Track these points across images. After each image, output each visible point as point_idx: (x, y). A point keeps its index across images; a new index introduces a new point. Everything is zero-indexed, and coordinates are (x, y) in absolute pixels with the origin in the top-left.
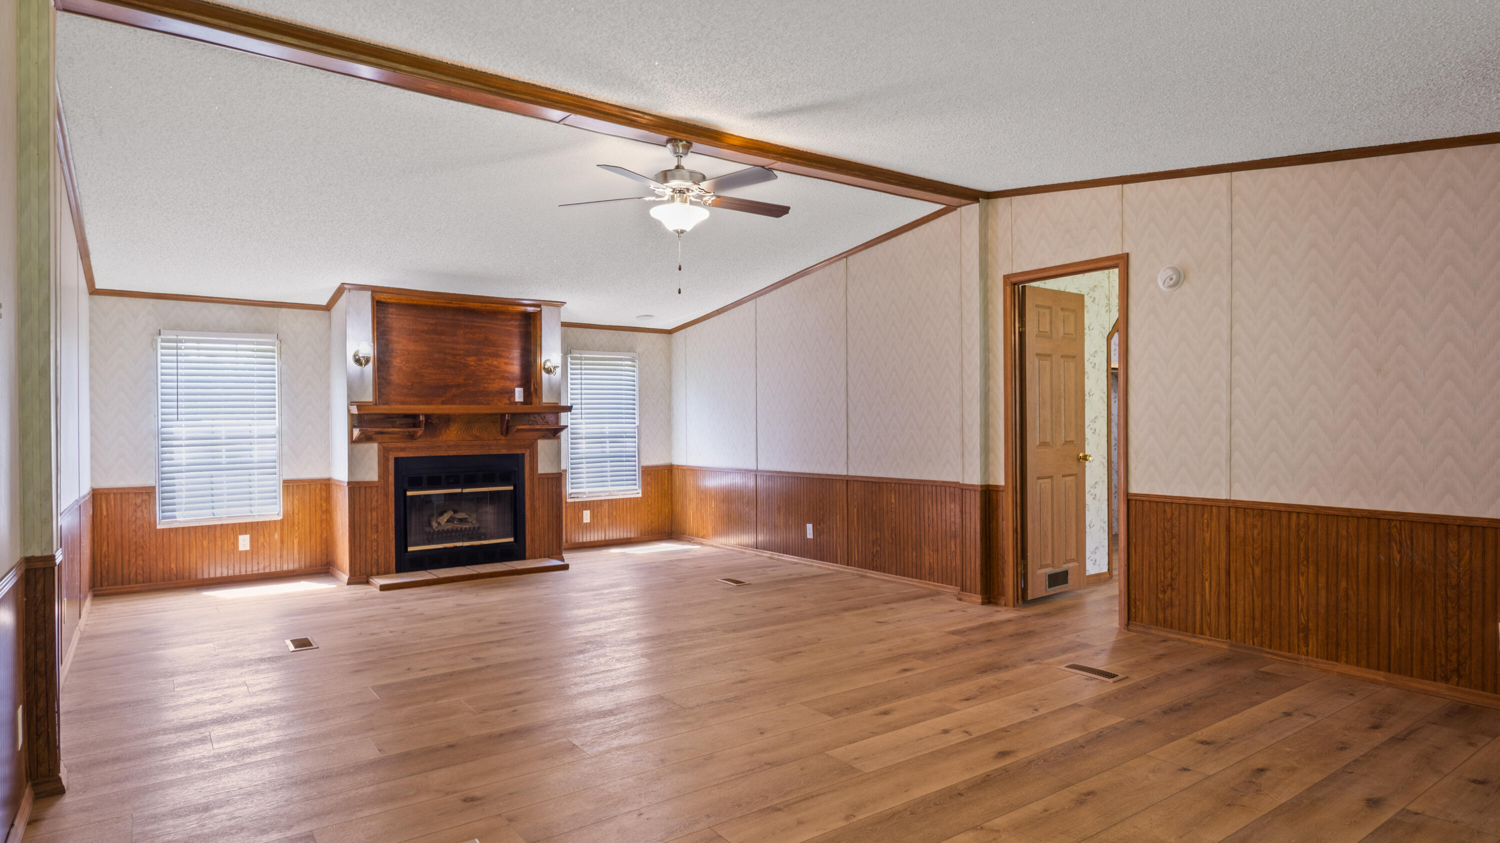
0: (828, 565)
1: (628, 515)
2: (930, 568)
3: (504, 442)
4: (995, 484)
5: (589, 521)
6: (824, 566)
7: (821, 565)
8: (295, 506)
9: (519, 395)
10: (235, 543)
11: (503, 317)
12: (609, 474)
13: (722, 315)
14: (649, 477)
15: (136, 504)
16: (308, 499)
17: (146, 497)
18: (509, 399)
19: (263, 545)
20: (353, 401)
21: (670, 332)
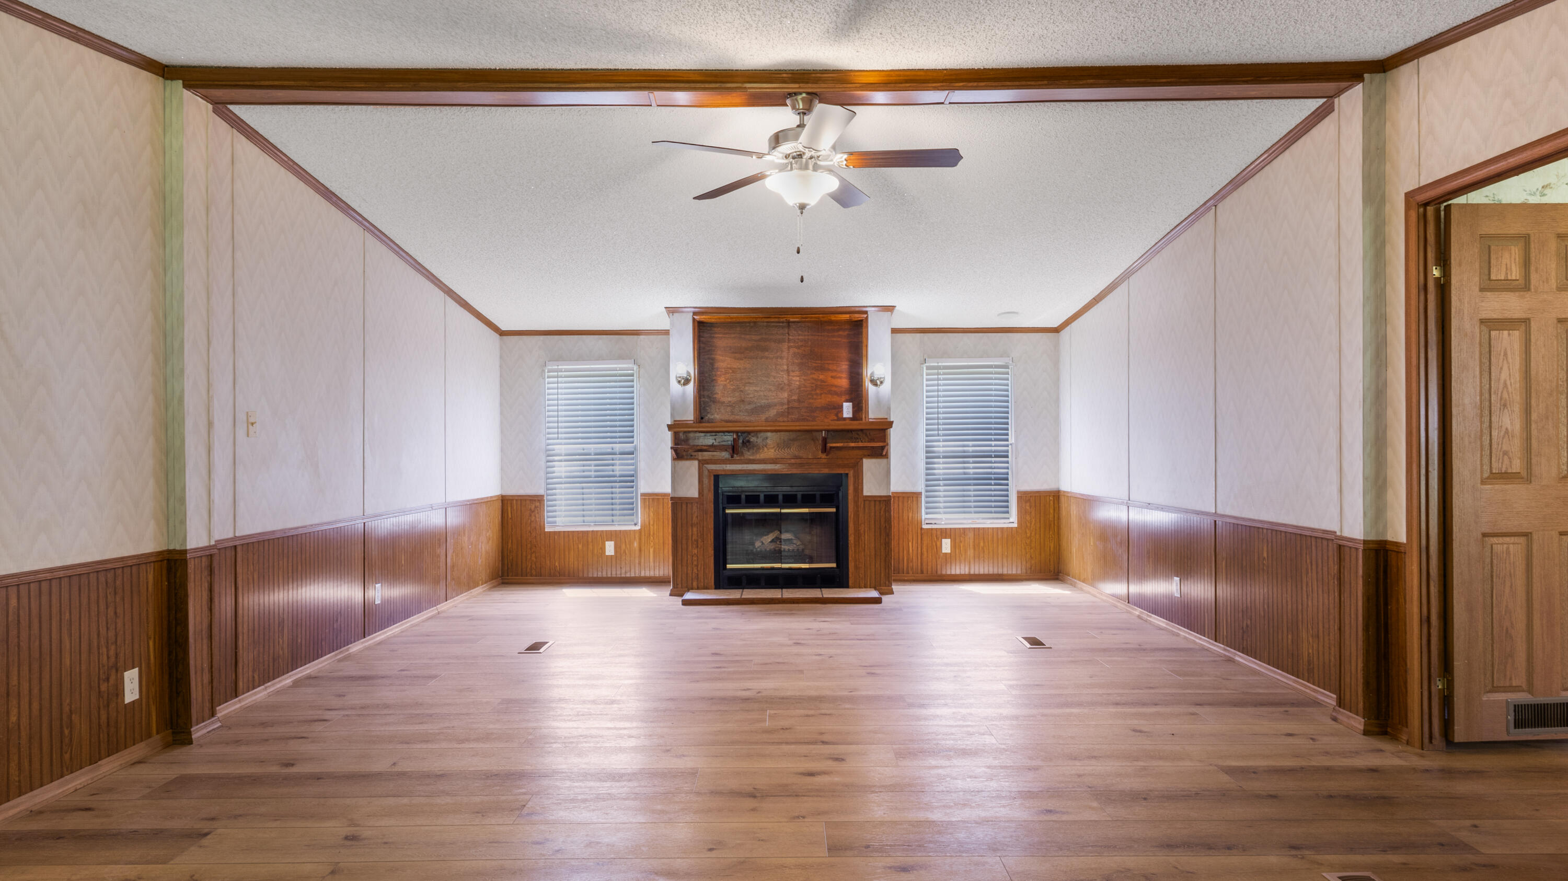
0: (1195, 637)
1: (1000, 547)
2: (1309, 662)
3: (824, 461)
4: (1395, 540)
5: (949, 552)
6: (1190, 637)
7: (1187, 636)
8: (651, 518)
9: (847, 410)
10: (603, 549)
11: (830, 328)
12: (972, 499)
13: (1100, 303)
14: (1028, 504)
15: (531, 510)
16: (662, 512)
17: (538, 504)
18: (837, 415)
19: (625, 552)
20: (676, 419)
21: (1056, 330)
